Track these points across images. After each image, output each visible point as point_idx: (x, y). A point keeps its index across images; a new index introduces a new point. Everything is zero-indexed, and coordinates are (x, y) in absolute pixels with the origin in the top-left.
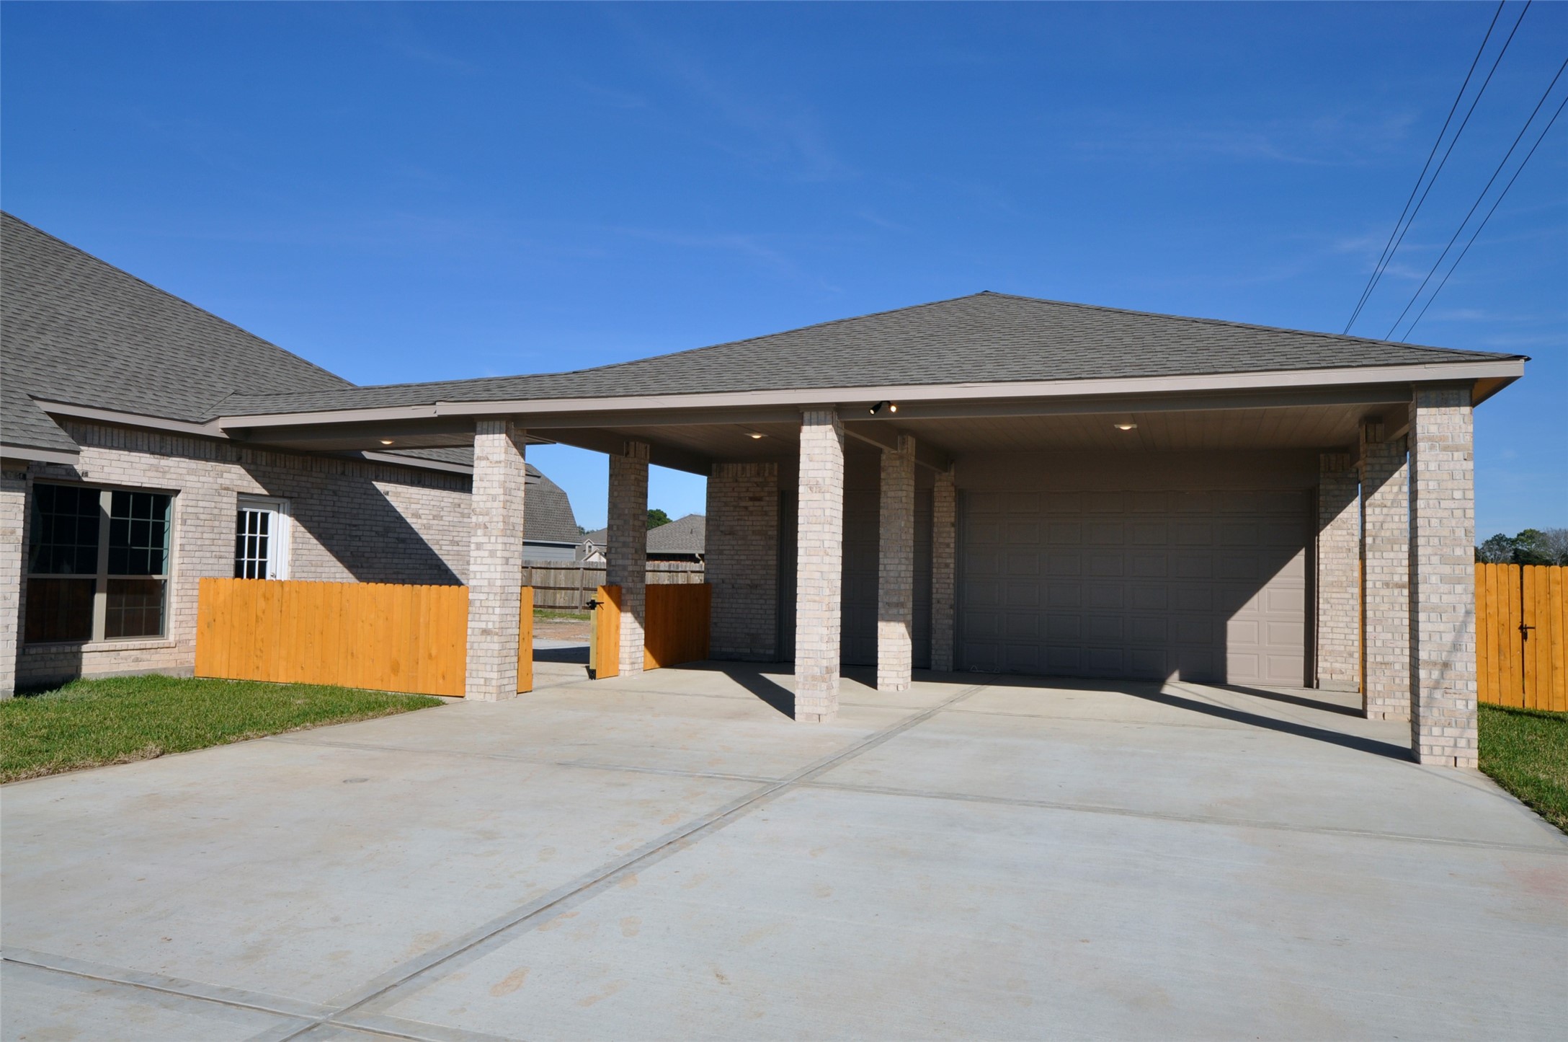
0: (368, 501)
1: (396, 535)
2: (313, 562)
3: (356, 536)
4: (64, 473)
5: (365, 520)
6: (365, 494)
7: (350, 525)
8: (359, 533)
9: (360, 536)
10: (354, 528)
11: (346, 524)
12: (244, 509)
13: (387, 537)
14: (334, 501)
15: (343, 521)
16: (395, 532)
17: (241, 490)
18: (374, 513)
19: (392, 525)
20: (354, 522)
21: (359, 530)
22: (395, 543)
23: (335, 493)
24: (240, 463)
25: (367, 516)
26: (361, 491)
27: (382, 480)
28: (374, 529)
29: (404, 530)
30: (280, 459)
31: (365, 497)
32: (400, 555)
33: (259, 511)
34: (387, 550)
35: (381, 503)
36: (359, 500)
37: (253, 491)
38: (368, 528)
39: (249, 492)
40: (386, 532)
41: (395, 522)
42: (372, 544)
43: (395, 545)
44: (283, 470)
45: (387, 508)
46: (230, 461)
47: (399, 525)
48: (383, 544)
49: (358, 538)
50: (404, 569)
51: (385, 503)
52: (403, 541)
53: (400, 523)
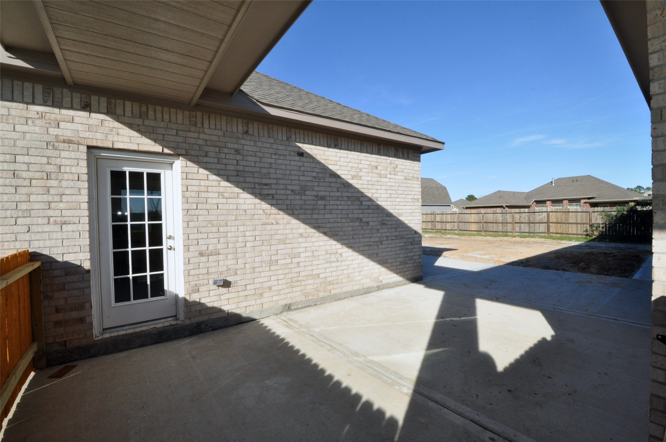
0: (280, 161)
1: (314, 193)
2: (214, 222)
3: (268, 195)
5: (277, 179)
6: (275, 154)
7: (259, 184)
8: (271, 192)
9: (272, 195)
10: (266, 187)
11: (255, 183)
12: (123, 168)
13: (305, 195)
14: (237, 161)
15: (251, 180)
16: (313, 190)
17: (91, 144)
18: (288, 172)
19: (309, 184)
20: (265, 181)
22: (314, 200)
23: (237, 152)
24: (90, 111)
25: (280, 176)
26: (271, 151)
27: (300, 142)
28: (289, 187)
29: (323, 189)
30: (155, 111)
31: (276, 157)
32: (321, 212)
33: (146, 171)
34: (306, 207)
35: (295, 163)
36: (269, 160)
37: (118, 146)
38: (281, 187)
39: (110, 146)
40: (304, 190)
41: (312, 181)
42: (288, 202)
43: (314, 202)
44: (162, 124)
45: (302, 169)
46: (72, 108)
47: (316, 184)
48: (300, 202)
49: (271, 197)
50: (326, 223)
51: (300, 164)
52: (323, 198)
53: (318, 182)
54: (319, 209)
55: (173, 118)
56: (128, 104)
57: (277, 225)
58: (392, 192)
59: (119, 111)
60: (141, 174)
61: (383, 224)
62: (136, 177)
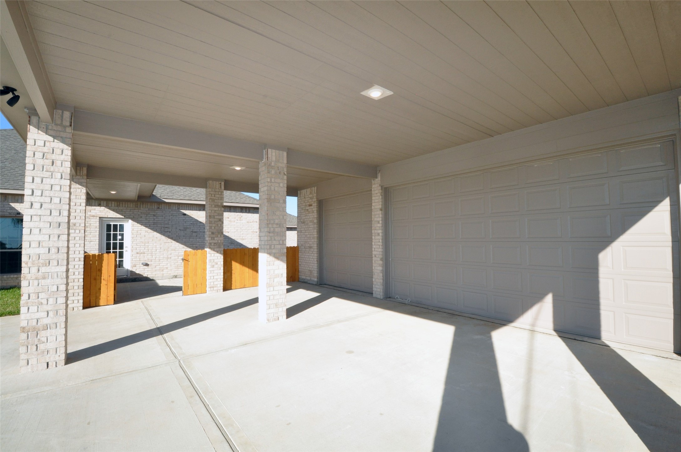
0: (174, 218)
1: (191, 230)
2: (143, 242)
3: (168, 231)
5: (172, 225)
6: (172, 215)
7: (164, 227)
9: (170, 231)
10: (167, 228)
11: (161, 227)
12: (111, 223)
13: (186, 231)
14: (154, 219)
15: (160, 226)
17: (100, 216)
18: (178, 222)
20: (166, 226)
21: (169, 229)
22: (191, 233)
23: (154, 215)
24: (101, 206)
25: (174, 224)
26: (170, 214)
27: (182, 210)
28: (178, 228)
29: (196, 228)
30: (122, 204)
31: (172, 216)
32: (194, 238)
33: (118, 224)
34: (186, 236)
35: (182, 218)
36: (169, 218)
37: (109, 217)
38: (174, 228)
39: (107, 217)
40: (185, 229)
41: (190, 225)
42: (178, 234)
43: (191, 234)
44: (125, 208)
45: (185, 220)
46: (95, 206)
47: (192, 226)
48: (183, 234)
49: (169, 232)
50: (197, 243)
51: (184, 218)
52: (195, 232)
53: (193, 225)
54: (193, 237)
55: (129, 206)
56: (113, 203)
57: (171, 243)
58: (238, 229)
59: (110, 205)
60: (117, 225)
61: (232, 243)
62: (115, 226)
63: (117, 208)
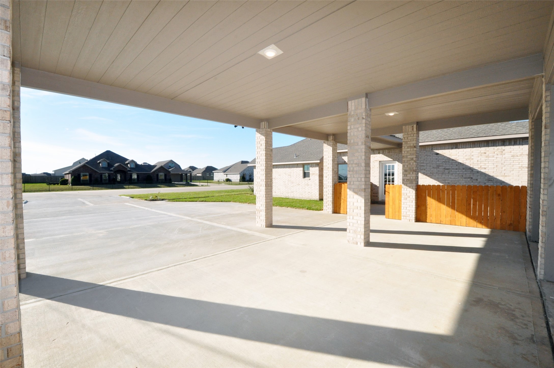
0: (428, 158)
1: (443, 167)
3: (423, 169)
4: (341, 162)
5: (426, 164)
6: (426, 156)
7: (420, 166)
8: (424, 168)
9: (425, 169)
10: (422, 167)
12: (387, 165)
13: (439, 168)
16: (443, 166)
17: (380, 161)
18: (431, 161)
19: (441, 164)
20: (422, 165)
21: (424, 167)
22: (443, 170)
24: (380, 154)
25: (428, 163)
26: (424, 155)
27: (435, 150)
28: (431, 166)
29: (448, 165)
30: (392, 151)
31: (427, 156)
32: (447, 174)
33: (391, 165)
34: (439, 173)
35: (435, 157)
36: (424, 158)
37: (384, 160)
38: (428, 166)
39: (383, 160)
40: (438, 167)
41: (442, 163)
42: (431, 171)
43: (443, 171)
44: (393, 154)
45: (438, 159)
46: (377, 154)
47: (445, 164)
48: (436, 171)
49: (424, 170)
50: (449, 179)
51: (437, 157)
52: (448, 169)
53: (445, 163)
54: (445, 173)
55: (396, 151)
56: (386, 150)
57: (426, 179)
59: (385, 153)
60: (390, 165)
62: (389, 166)
63: (388, 154)
